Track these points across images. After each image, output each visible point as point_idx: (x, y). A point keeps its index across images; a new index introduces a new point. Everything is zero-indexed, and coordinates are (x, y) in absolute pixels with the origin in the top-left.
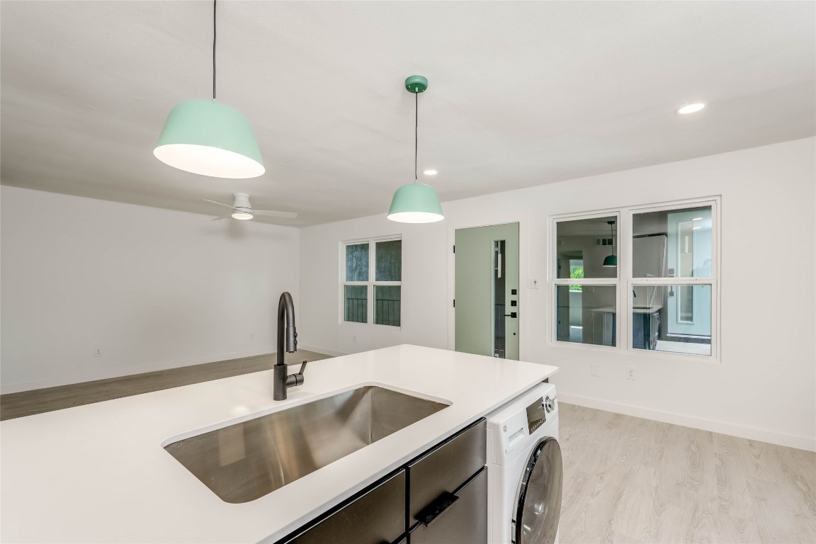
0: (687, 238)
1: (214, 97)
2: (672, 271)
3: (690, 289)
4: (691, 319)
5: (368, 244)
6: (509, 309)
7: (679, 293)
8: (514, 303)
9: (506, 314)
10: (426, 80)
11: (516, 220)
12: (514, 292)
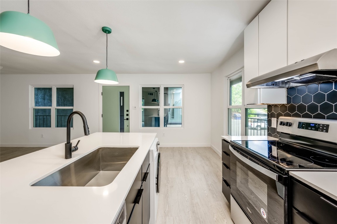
0: (173, 95)
1: (28, 13)
2: (169, 104)
3: (173, 109)
4: (173, 118)
5: (52, 88)
6: (125, 117)
7: (171, 110)
8: (127, 115)
9: (125, 119)
10: (111, 29)
11: (128, 85)
12: (127, 111)
